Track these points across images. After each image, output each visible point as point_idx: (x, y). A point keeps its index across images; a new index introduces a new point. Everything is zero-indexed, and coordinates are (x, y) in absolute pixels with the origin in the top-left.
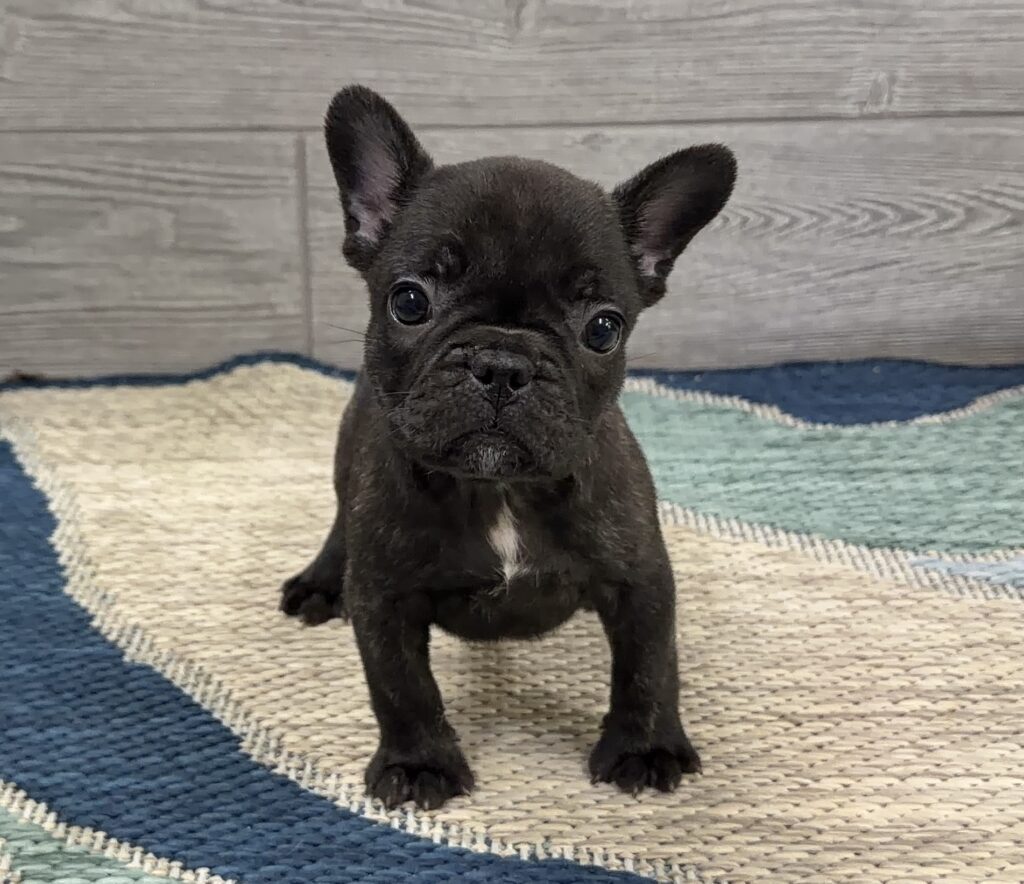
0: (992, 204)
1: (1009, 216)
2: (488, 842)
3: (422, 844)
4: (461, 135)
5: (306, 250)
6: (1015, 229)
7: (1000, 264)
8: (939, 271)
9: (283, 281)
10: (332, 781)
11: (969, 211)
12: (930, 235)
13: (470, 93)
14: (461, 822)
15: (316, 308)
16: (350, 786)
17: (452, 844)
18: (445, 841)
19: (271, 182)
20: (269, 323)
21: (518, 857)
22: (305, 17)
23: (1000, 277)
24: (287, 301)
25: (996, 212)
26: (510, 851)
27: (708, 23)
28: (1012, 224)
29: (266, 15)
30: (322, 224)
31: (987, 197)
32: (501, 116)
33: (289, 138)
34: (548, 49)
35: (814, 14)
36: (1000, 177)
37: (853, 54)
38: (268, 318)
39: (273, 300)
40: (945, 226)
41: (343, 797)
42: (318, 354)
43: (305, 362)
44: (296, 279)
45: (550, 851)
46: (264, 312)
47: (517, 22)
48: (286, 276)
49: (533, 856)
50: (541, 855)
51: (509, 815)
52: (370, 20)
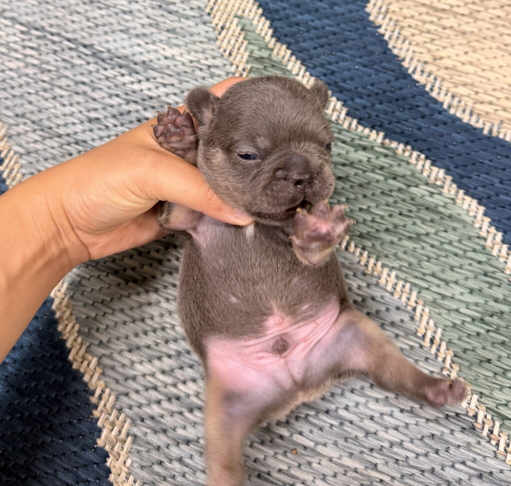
2: (471, 114)
3: (437, 107)
10: (406, 46)
14: (462, 95)
16: (414, 52)
17: (452, 111)
18: (450, 107)
21: (482, 129)
26: (479, 125)
41: (407, 60)
45: (501, 130)
49: (491, 131)
50: (495, 134)
51: (487, 98)
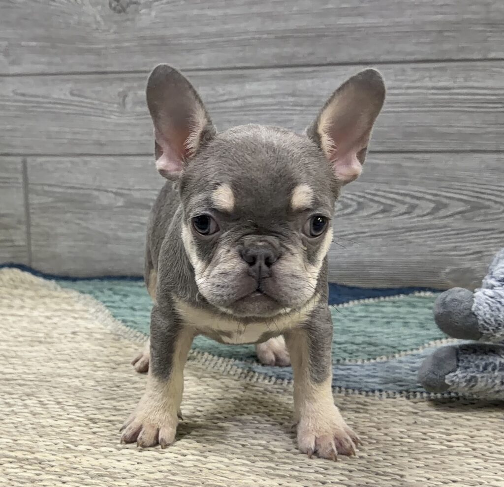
0: (372, 200)
1: (382, 207)
4: (99, 159)
5: (28, 214)
6: (386, 214)
7: (379, 233)
8: (345, 235)
9: (19, 229)
11: (359, 203)
12: (339, 216)
13: (103, 139)
15: (32, 242)
19: (11, 180)
20: (11, 249)
22: (26, 102)
23: (379, 240)
24: (19, 238)
25: (375, 205)
27: (216, 105)
28: (383, 211)
29: (8, 101)
30: (36, 202)
31: (369, 196)
32: (117, 150)
33: (19, 159)
34: (138, 117)
35: (270, 100)
36: (375, 186)
37: (292, 120)
38: (11, 246)
39: (14, 238)
40: (346, 211)
42: (34, 265)
43: (23, 268)
44: (24, 228)
46: (10, 244)
47: (123, 104)
48: (19, 226)
52: (55, 103)
